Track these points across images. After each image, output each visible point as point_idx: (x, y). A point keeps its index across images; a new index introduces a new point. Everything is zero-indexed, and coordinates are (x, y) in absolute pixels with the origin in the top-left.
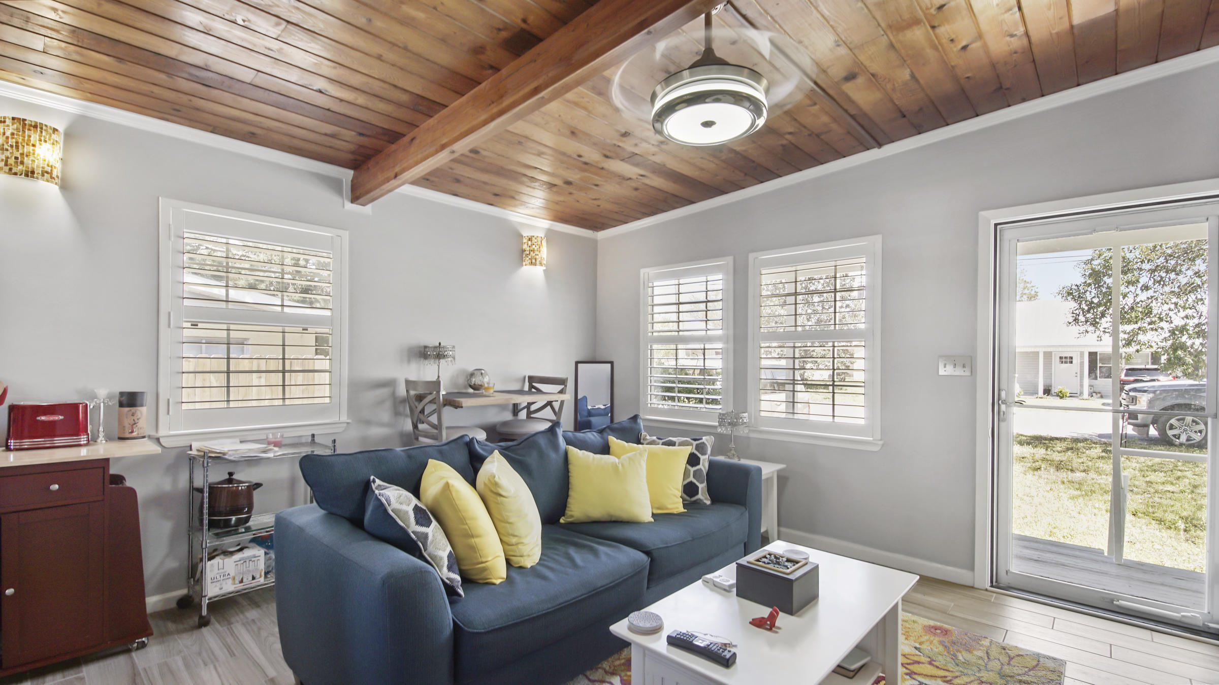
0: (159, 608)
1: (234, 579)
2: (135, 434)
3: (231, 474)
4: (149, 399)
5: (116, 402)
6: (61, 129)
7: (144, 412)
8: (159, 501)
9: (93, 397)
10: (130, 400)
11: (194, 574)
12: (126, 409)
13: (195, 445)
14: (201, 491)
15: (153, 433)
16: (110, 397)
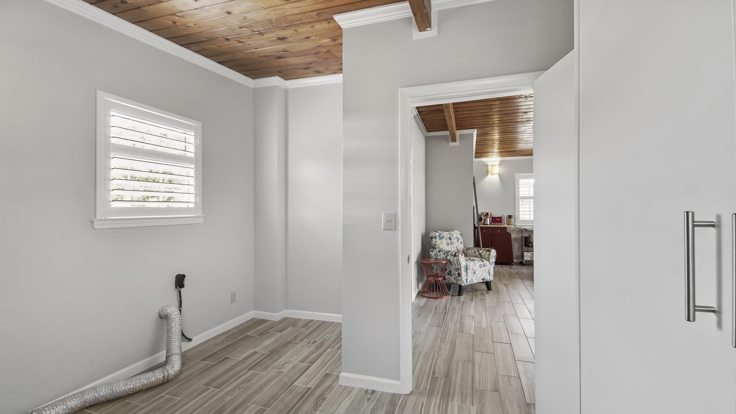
0: (516, 262)
1: (530, 257)
2: (511, 224)
3: (530, 235)
4: (513, 217)
5: (508, 217)
6: (498, 164)
7: (512, 219)
8: (516, 239)
9: (504, 216)
10: (510, 217)
11: (523, 257)
12: (509, 219)
13: (522, 227)
14: (523, 237)
15: (514, 224)
16: (507, 216)
